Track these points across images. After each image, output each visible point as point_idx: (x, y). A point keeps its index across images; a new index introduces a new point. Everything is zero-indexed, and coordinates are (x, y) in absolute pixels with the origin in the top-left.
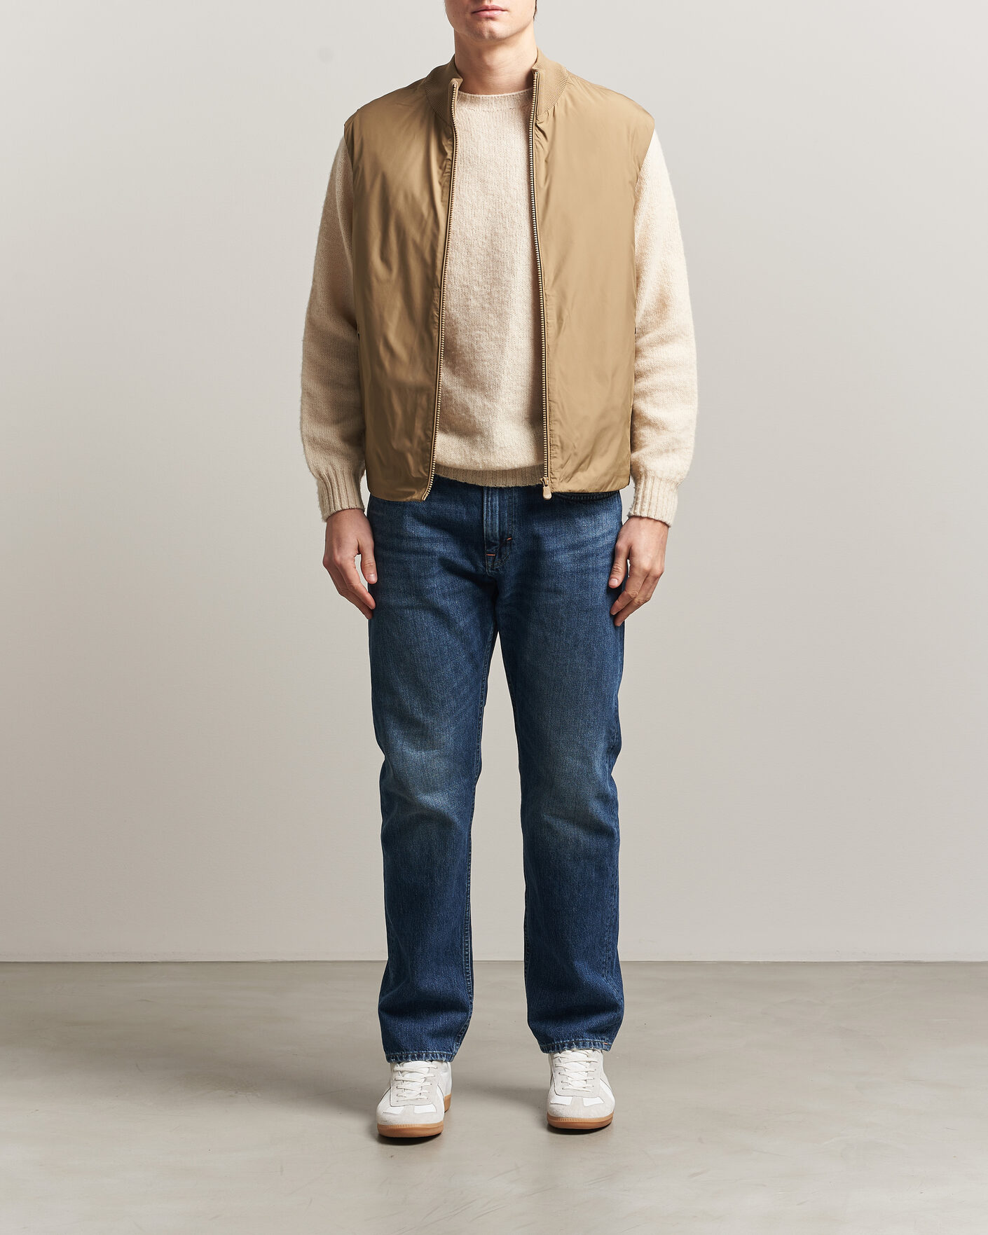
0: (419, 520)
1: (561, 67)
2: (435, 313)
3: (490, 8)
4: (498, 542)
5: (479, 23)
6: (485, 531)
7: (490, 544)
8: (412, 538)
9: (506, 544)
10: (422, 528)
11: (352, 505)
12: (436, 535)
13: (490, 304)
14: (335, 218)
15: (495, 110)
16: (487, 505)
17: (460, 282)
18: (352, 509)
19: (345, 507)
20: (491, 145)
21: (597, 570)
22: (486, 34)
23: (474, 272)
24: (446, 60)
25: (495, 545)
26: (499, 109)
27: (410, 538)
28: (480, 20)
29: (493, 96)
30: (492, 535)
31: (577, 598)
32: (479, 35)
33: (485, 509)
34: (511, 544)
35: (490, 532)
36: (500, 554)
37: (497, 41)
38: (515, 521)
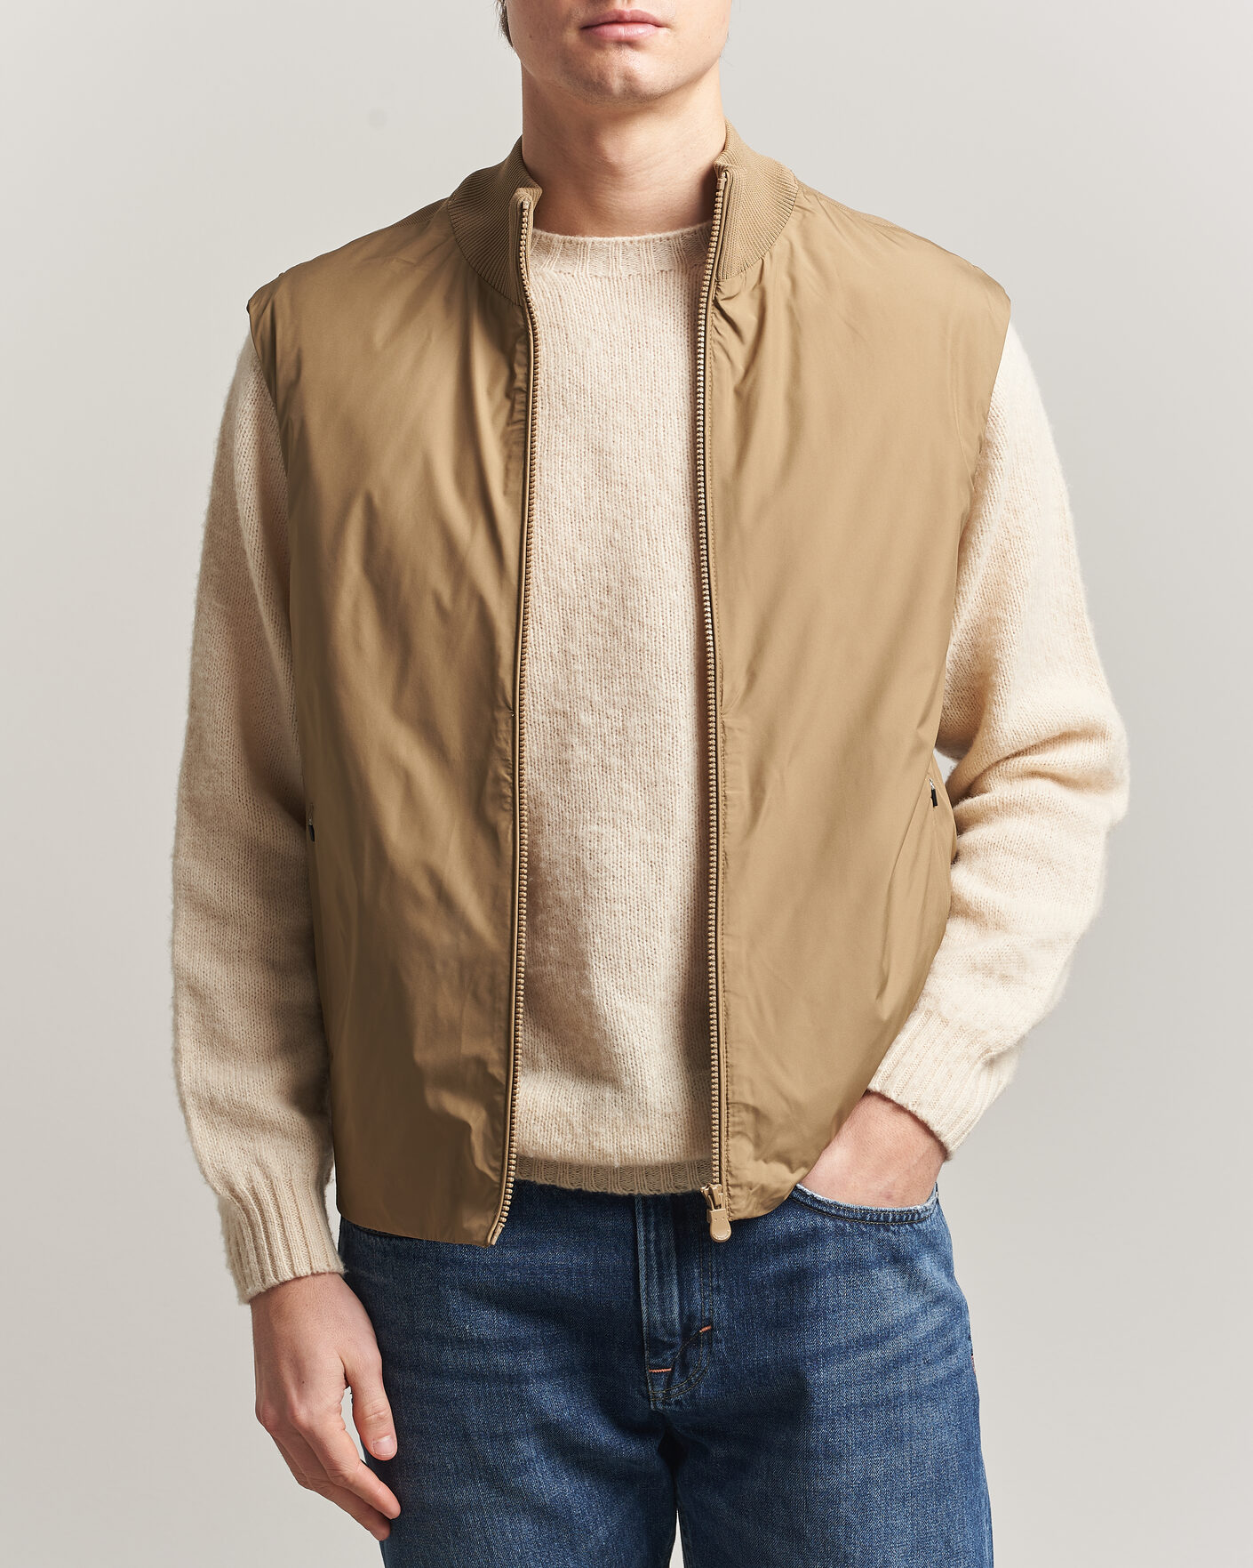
0: (478, 1297)
1: (780, 168)
2: (504, 773)
3: (627, 17)
4: (678, 1340)
5: (599, 55)
6: (644, 1316)
7: (658, 1347)
8: (463, 1342)
9: (697, 1341)
10: (488, 1315)
11: (320, 1266)
12: (523, 1331)
13: (623, 756)
14: (237, 551)
15: (625, 276)
16: (647, 1250)
17: (547, 702)
18: (319, 1274)
19: (303, 1270)
20: (617, 360)
21: (919, 1396)
22: (616, 84)
23: (580, 679)
24: (496, 153)
25: (672, 1346)
26: (634, 272)
27: (460, 1341)
28: (600, 45)
29: (620, 239)
30: (664, 1324)
31: (881, 1469)
32: (596, 86)
33: (642, 1262)
34: (710, 1339)
35: (657, 1317)
36: (685, 1367)
37: (640, 102)
38: (718, 1286)
